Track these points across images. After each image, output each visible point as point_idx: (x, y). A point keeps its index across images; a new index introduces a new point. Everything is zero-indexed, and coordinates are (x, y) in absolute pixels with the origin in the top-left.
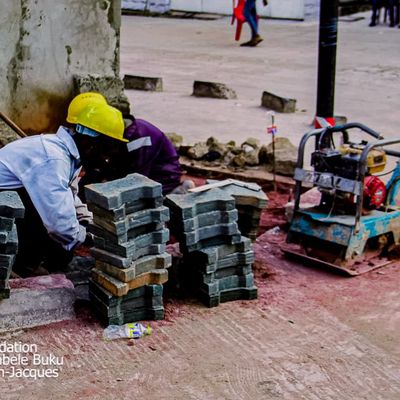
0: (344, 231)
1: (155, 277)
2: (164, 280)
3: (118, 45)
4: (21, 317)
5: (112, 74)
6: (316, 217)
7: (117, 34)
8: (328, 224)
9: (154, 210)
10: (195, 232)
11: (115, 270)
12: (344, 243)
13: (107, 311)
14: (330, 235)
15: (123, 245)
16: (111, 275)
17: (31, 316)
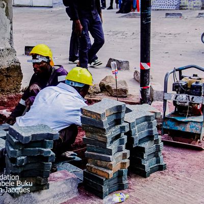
0: (196, 125)
1: (123, 164)
2: (128, 165)
3: (12, 29)
4: (52, 199)
5: (9, 47)
6: (179, 119)
7: (11, 23)
8: (186, 123)
9: (121, 125)
10: (137, 135)
11: (104, 163)
12: (198, 132)
13: (102, 188)
14: (188, 129)
15: (109, 148)
16: (101, 166)
17: (57, 198)
